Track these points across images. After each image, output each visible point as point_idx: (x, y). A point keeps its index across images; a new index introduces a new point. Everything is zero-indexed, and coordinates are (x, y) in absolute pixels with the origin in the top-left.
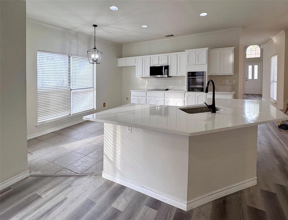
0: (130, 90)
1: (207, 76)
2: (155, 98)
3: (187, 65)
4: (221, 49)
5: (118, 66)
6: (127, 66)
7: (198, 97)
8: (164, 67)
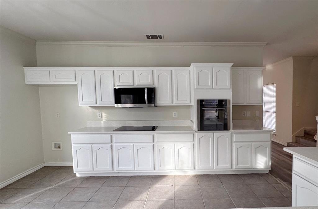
0: (69, 133)
1: (231, 106)
2: (132, 144)
3: (196, 89)
4: (245, 69)
5: (26, 83)
6: (52, 83)
7: (219, 139)
8: (146, 91)
